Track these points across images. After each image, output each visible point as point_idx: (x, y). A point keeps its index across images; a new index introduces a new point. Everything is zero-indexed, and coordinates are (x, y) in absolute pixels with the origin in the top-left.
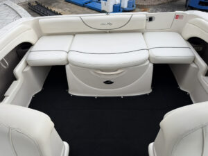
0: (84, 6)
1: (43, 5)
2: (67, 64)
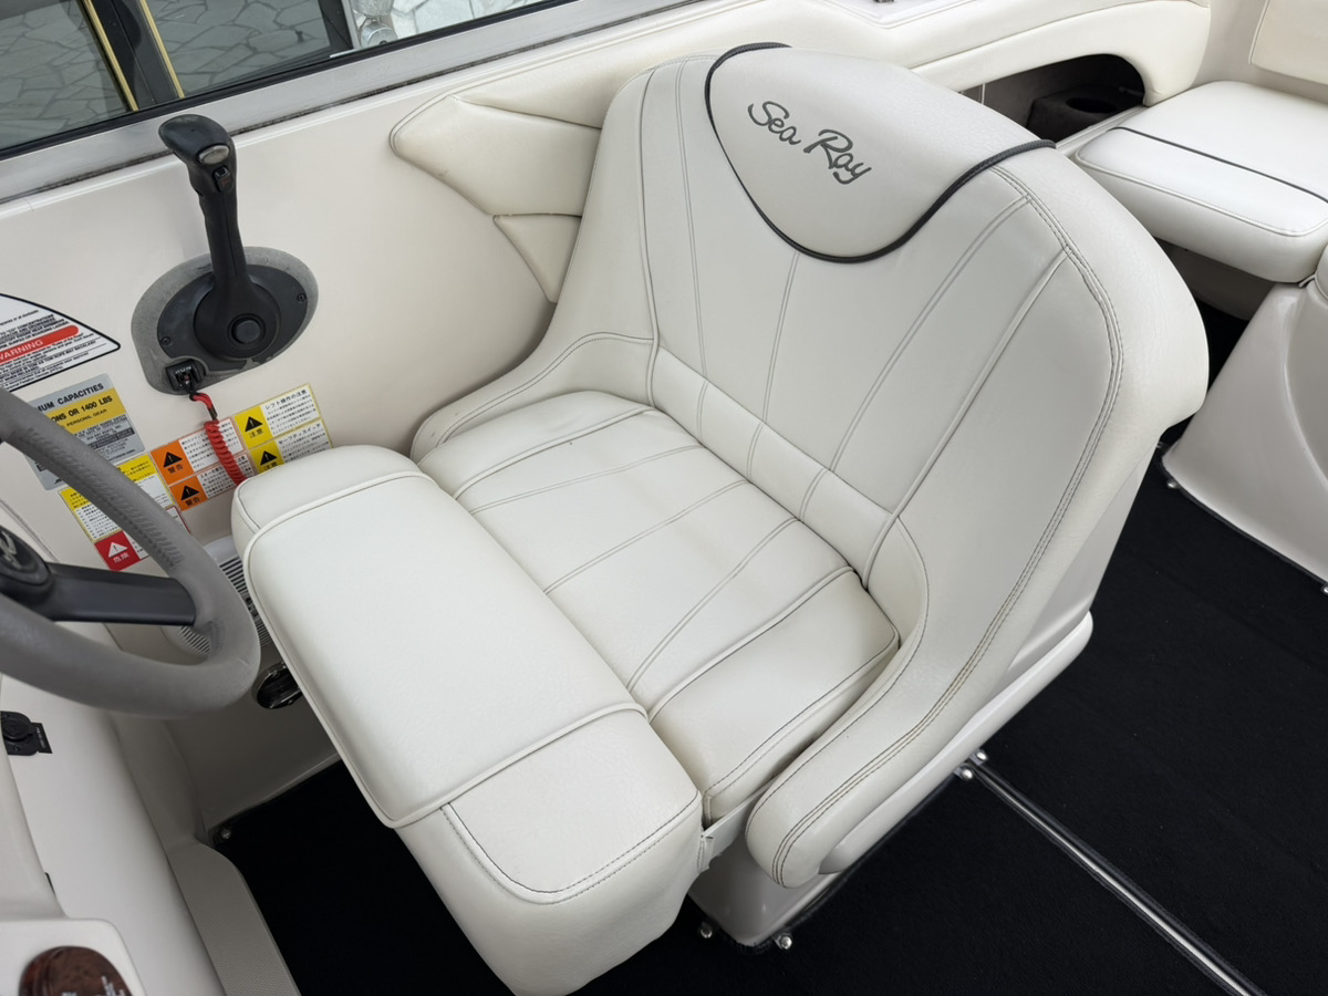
2: (1295, 285)
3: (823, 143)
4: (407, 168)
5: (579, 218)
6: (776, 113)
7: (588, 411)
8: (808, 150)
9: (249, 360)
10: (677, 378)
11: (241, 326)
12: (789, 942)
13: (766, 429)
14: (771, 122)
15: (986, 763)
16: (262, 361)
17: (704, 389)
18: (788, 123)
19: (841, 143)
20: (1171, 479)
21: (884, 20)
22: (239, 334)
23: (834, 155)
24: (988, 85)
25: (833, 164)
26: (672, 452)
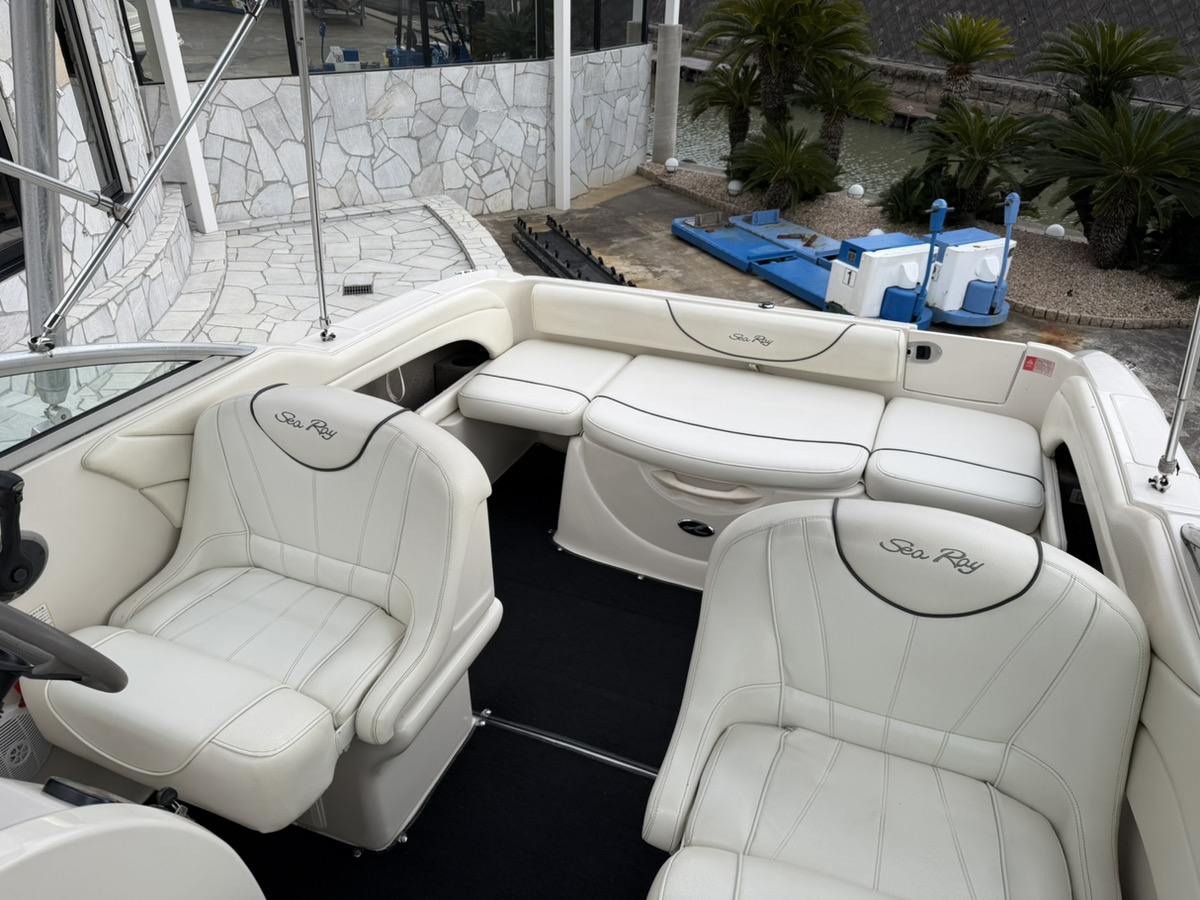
0: (748, 271)
1: (573, 237)
2: (578, 435)
3: (314, 425)
4: (92, 474)
5: (188, 480)
6: (289, 416)
7: (217, 579)
8: (308, 429)
9: (15, 593)
10: (267, 547)
11: (16, 573)
12: (406, 839)
13: (321, 557)
14: (287, 420)
15: (491, 714)
16: (22, 593)
17: (282, 548)
18: (295, 420)
19: (322, 424)
20: (559, 546)
21: (332, 350)
22: (16, 578)
23: (320, 429)
24: (401, 367)
25: (321, 433)
26: (272, 585)
